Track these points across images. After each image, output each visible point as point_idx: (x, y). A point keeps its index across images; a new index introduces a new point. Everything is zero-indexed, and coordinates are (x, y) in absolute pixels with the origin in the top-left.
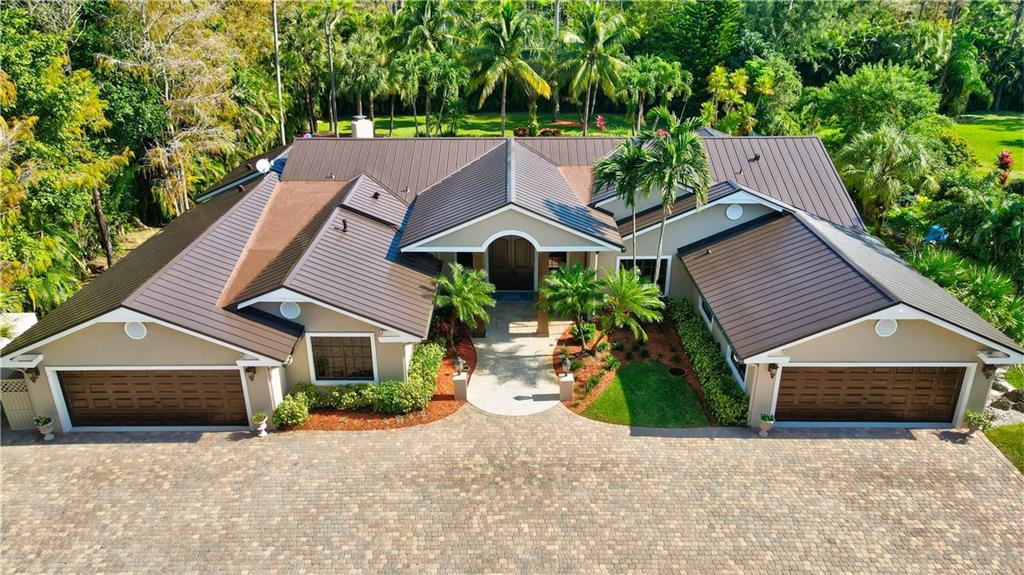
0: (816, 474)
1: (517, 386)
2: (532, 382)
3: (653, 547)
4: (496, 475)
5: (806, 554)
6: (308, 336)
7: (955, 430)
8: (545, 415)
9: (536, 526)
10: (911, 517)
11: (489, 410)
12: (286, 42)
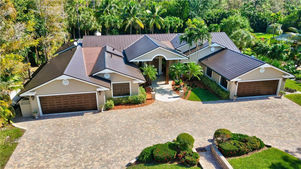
0: (251, 107)
1: (167, 96)
2: (171, 94)
3: (221, 125)
4: (173, 115)
5: (257, 123)
6: (112, 83)
7: (277, 96)
8: (178, 101)
9: (190, 124)
10: (277, 113)
11: (163, 101)
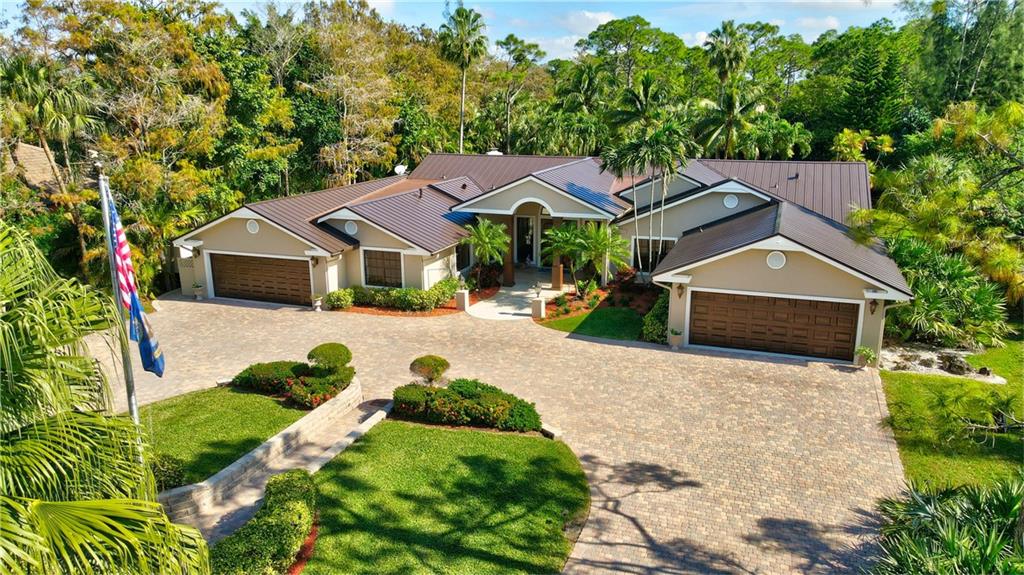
6: (362, 249)
12: (484, 114)
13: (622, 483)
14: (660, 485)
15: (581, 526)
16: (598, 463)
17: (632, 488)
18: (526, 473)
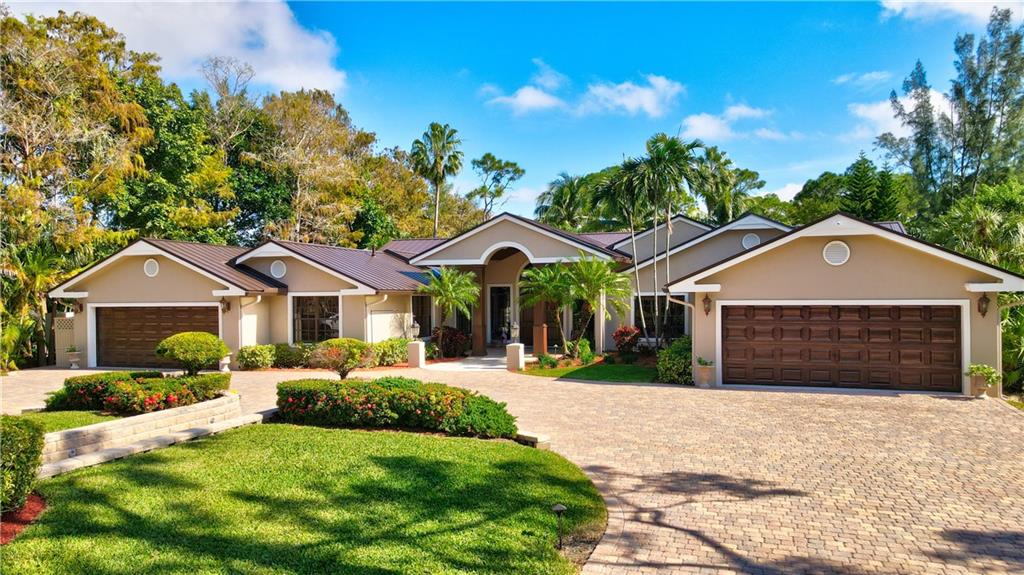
6: (290, 295)
13: (661, 492)
14: (731, 494)
15: (594, 543)
16: (615, 474)
17: (681, 498)
18: (488, 477)
